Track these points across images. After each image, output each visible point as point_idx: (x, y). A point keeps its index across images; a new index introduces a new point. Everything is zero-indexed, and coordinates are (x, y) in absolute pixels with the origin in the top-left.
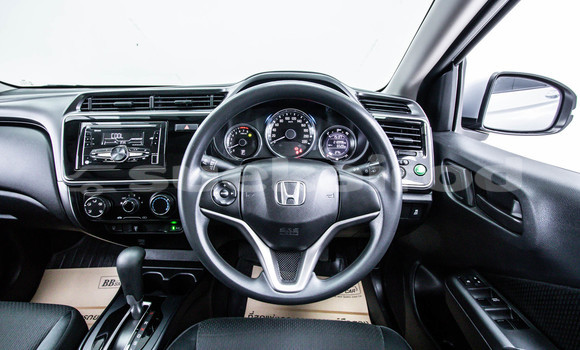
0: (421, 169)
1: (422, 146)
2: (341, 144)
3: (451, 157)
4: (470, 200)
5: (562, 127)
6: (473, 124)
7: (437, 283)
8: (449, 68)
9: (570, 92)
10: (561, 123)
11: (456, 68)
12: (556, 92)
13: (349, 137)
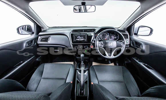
0: (127, 42)
1: (128, 38)
2: (113, 38)
3: (132, 39)
4: (135, 46)
5: (151, 35)
6: (136, 34)
7: (130, 61)
8: (132, 25)
9: (152, 29)
10: (151, 34)
11: (133, 26)
12: (150, 29)
13: (115, 37)
